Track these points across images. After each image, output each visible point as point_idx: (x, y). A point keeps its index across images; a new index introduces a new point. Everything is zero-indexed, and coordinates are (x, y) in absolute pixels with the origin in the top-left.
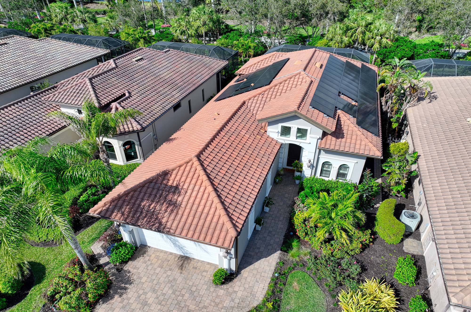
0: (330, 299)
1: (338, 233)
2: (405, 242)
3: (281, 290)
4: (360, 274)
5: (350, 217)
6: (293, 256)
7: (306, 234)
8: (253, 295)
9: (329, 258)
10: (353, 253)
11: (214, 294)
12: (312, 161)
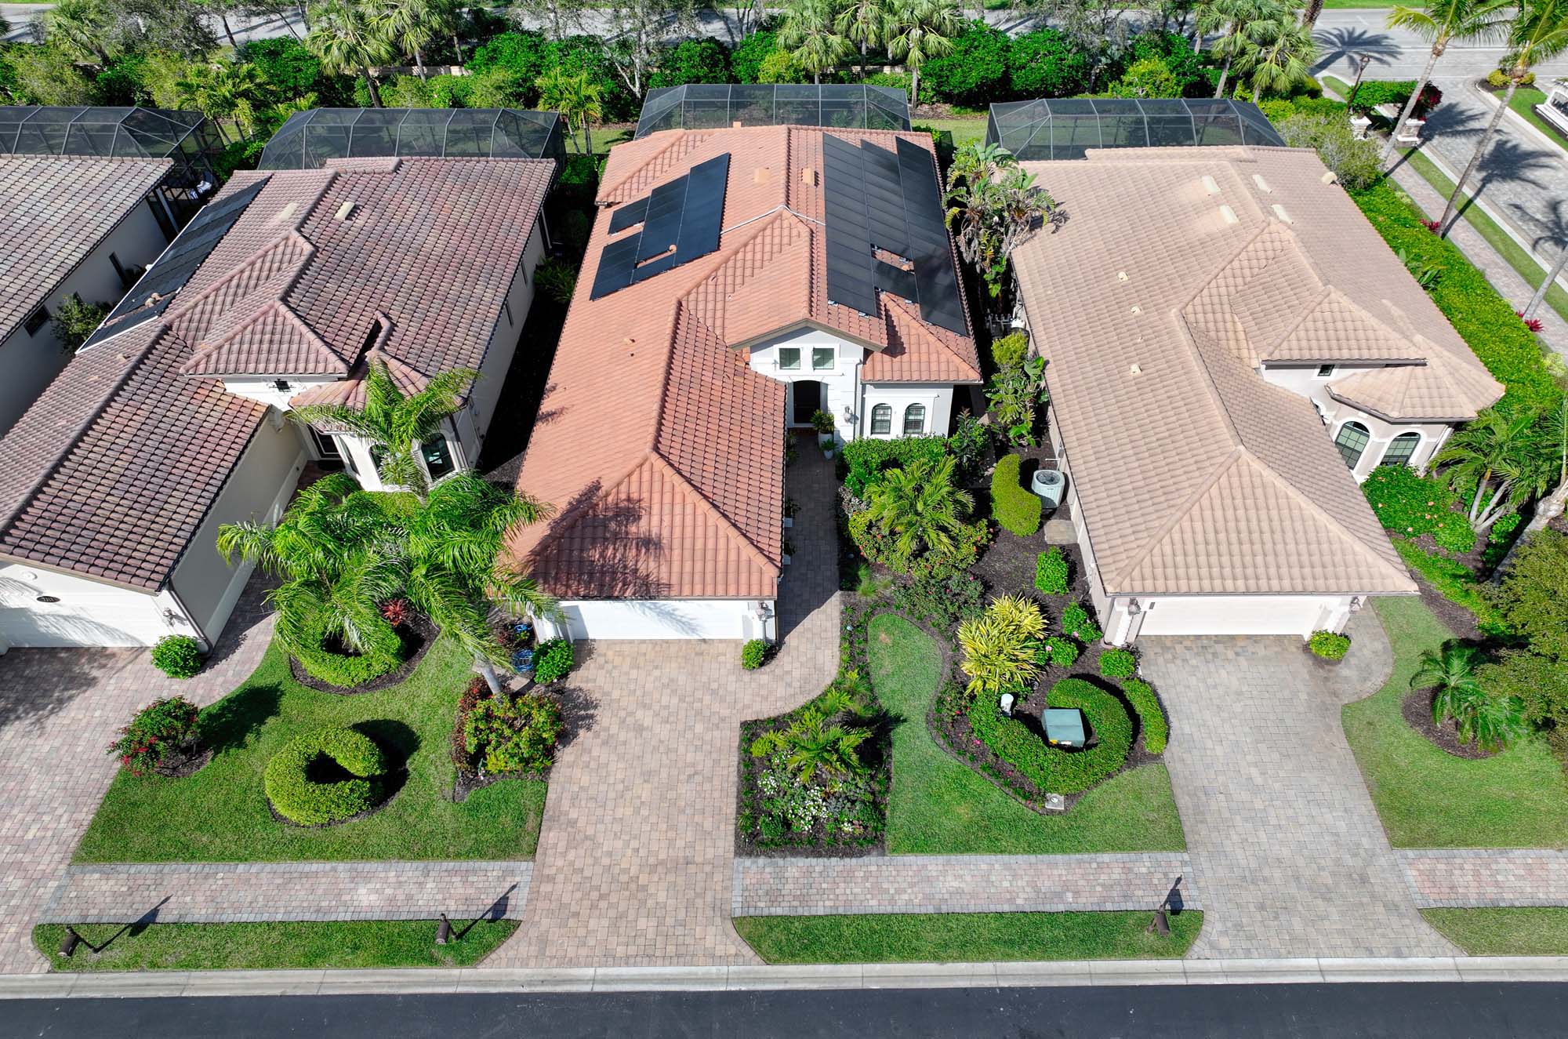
0: (944, 644)
1: (933, 535)
2: (1046, 528)
3: (863, 651)
4: (982, 596)
5: (948, 503)
6: (865, 594)
7: (879, 550)
8: (820, 670)
9: (928, 582)
10: (964, 566)
11: (753, 685)
12: (852, 408)
